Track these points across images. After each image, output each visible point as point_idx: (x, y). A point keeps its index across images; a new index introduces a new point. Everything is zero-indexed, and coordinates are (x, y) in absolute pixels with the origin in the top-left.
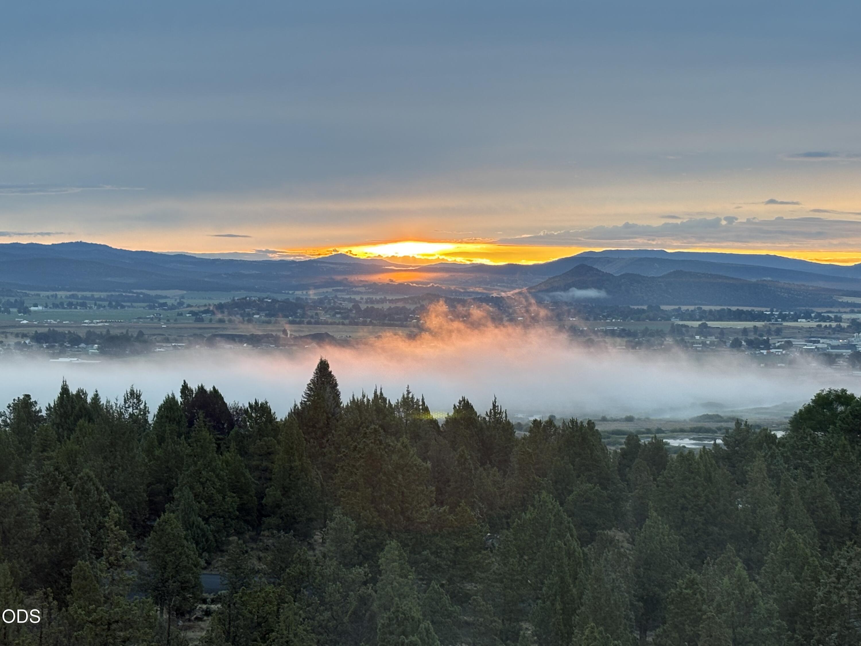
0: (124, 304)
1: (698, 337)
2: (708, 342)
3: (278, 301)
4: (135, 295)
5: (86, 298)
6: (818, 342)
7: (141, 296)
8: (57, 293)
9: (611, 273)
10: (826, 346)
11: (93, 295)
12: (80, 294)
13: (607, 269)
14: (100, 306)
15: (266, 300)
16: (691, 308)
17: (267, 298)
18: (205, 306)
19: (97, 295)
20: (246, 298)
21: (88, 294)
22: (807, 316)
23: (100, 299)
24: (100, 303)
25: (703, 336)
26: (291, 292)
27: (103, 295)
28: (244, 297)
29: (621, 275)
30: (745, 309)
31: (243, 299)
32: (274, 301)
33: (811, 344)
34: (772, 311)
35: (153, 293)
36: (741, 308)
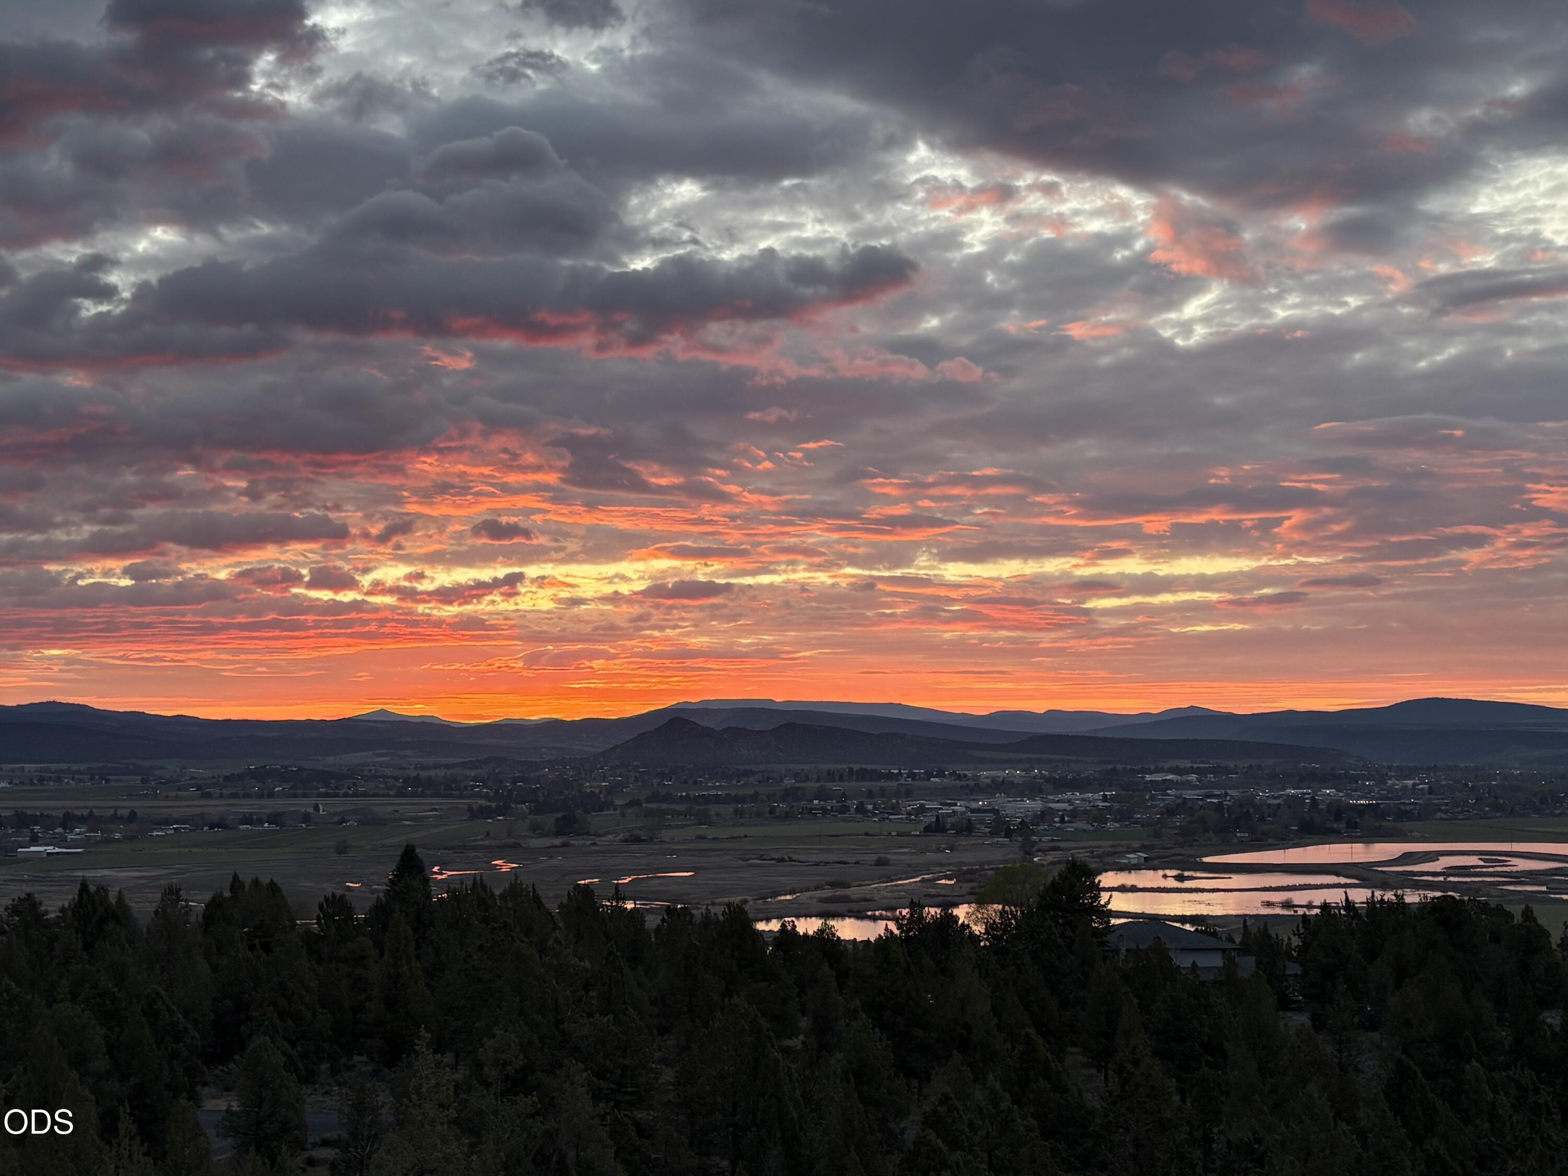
0: (110, 777)
1: (816, 802)
2: (829, 808)
3: (306, 770)
4: (123, 766)
5: (61, 771)
6: (955, 805)
7: (131, 767)
8: (24, 765)
9: (712, 727)
10: (964, 809)
11: (69, 768)
12: (54, 766)
13: (706, 723)
14: (80, 780)
15: (290, 769)
16: (806, 767)
17: (292, 766)
18: (213, 777)
19: (75, 767)
20: (265, 766)
21: (64, 766)
22: (940, 774)
23: (79, 772)
24: (80, 776)
25: (822, 801)
26: (320, 758)
27: (83, 767)
28: (263, 765)
29: (724, 729)
30: (869, 767)
31: (261, 767)
32: (301, 769)
33: (948, 807)
34: (900, 770)
35: (146, 764)
36: (864, 766)
